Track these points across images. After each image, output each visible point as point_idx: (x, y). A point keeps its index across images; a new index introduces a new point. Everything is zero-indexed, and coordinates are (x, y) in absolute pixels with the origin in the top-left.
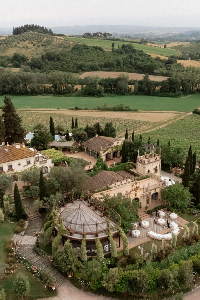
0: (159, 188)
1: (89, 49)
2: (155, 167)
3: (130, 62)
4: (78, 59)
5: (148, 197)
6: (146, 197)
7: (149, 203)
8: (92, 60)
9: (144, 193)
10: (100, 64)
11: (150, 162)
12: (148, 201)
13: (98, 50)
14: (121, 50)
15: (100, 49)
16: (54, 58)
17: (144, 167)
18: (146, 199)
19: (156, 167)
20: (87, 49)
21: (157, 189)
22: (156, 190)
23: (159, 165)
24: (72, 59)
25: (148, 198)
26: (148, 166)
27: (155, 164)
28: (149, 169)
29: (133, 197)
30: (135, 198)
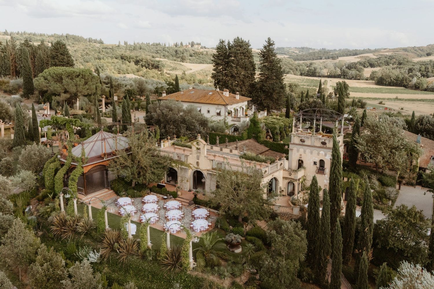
9: (212, 169)
11: (306, 143)
26: (299, 150)
27: (318, 154)
28: (300, 157)
29: (194, 167)
30: (196, 170)
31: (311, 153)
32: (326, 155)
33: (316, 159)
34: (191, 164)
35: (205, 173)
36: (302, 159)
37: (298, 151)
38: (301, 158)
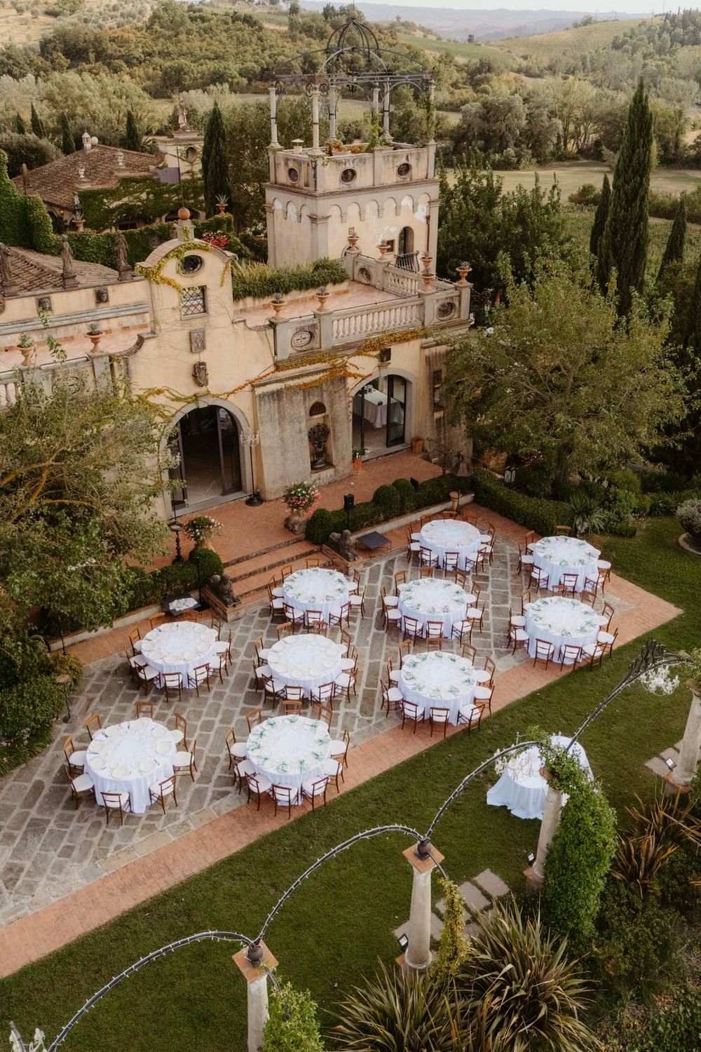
0: (415, 344)
1: (209, 20)
2: (394, 234)
3: (352, 63)
4: (169, 54)
5: (317, 408)
6: (299, 409)
7: (329, 464)
8: (217, 58)
9: (278, 366)
10: (246, 68)
11: (358, 182)
12: (319, 439)
13: (239, 24)
14: (321, 24)
15: (248, 20)
16: (86, 51)
17: (313, 219)
18: (300, 422)
19: (406, 233)
20: (203, 19)
21: (396, 350)
22: (385, 355)
23: (428, 218)
24: (150, 55)
25: (318, 418)
26: (346, 214)
27: (398, 209)
29: (178, 399)
30: (192, 407)
31: (380, 213)
32: (414, 208)
33: (393, 230)
34: (159, 392)
35: (240, 406)
37: (344, 217)
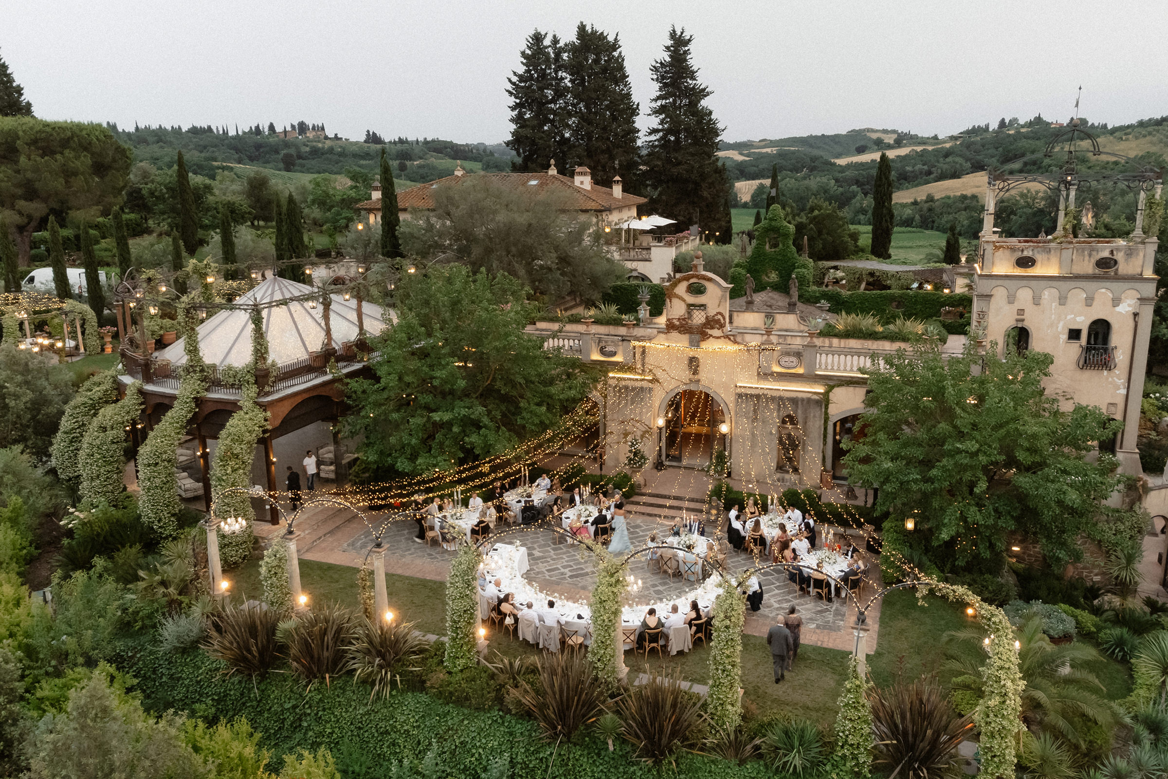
5: (790, 420)
6: (773, 414)
9: (762, 376)
11: (1037, 268)
12: (788, 447)
23: (1134, 316)
25: (790, 428)
26: (1014, 296)
27: (1089, 301)
28: (1017, 320)
29: (676, 379)
30: (685, 387)
31: (1062, 300)
32: (1116, 302)
33: (1080, 319)
36: (1026, 324)
37: (1011, 299)
38: (1023, 320)
